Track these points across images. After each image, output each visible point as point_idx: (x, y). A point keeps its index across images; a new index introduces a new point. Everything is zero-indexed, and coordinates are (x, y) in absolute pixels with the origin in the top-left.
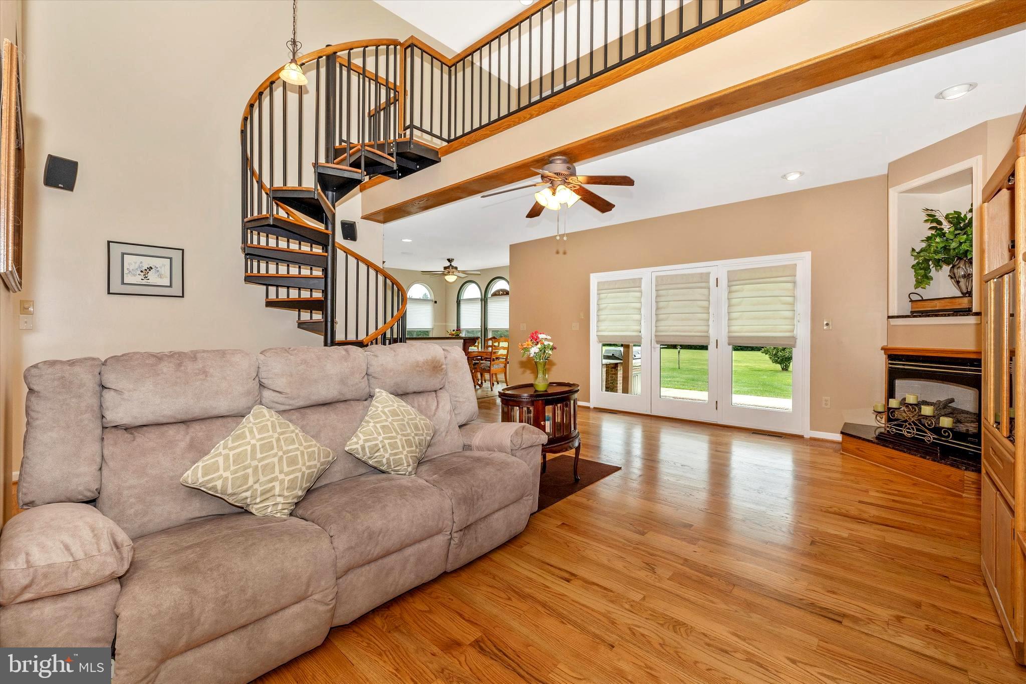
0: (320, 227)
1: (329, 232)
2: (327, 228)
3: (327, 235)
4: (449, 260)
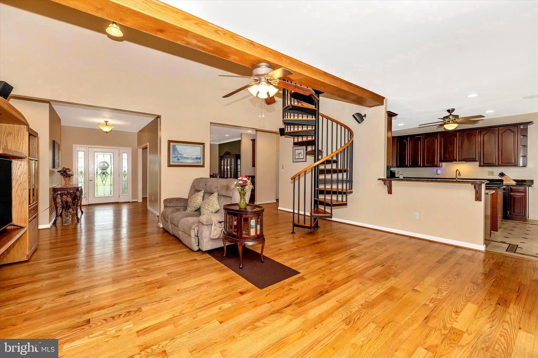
0: (312, 107)
1: (317, 109)
2: (316, 107)
3: (316, 110)
4: (449, 111)
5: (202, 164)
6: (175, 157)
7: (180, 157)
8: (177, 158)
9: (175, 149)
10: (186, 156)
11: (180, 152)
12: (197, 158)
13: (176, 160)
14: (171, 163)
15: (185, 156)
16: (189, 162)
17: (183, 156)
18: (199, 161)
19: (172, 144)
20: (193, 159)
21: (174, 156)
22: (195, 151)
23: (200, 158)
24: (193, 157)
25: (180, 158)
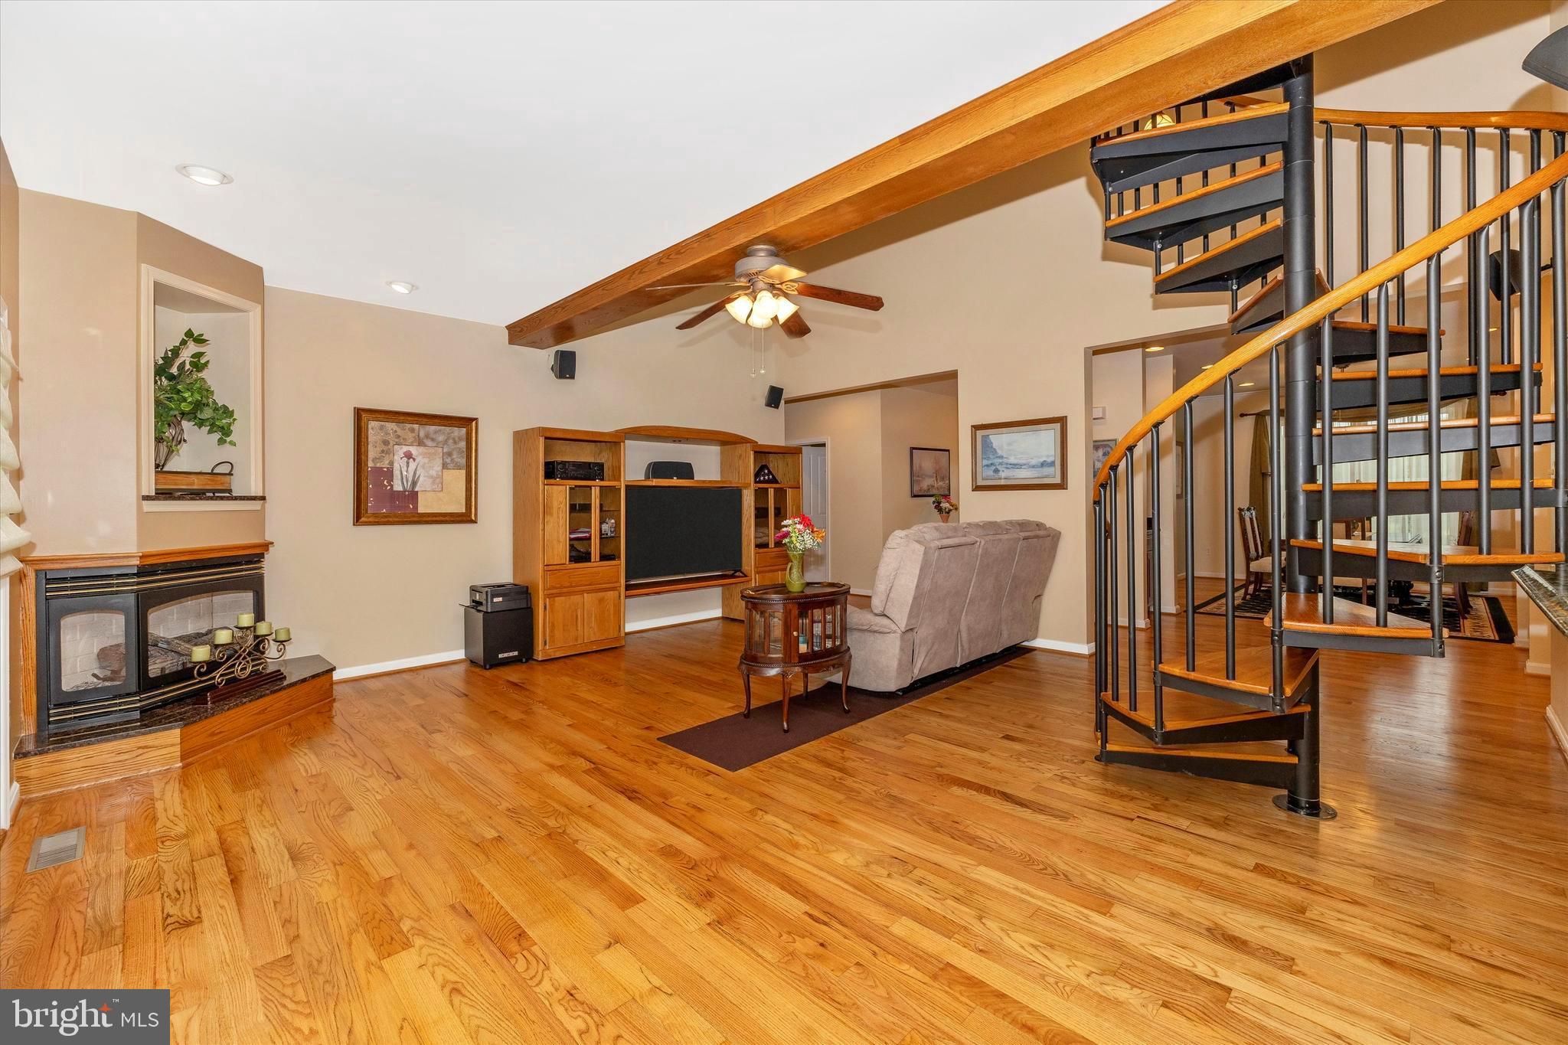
5: (1058, 480)
6: (987, 466)
7: (1001, 464)
8: (993, 468)
9: (987, 445)
10: (1015, 462)
11: (1000, 452)
12: (1043, 464)
13: (990, 472)
14: (980, 483)
15: (1012, 460)
16: (1024, 475)
17: (1005, 460)
18: (1047, 471)
19: (980, 433)
20: (1033, 467)
21: (985, 462)
22: (1042, 444)
23: (1052, 464)
24: (1034, 462)
25: (999, 468)
